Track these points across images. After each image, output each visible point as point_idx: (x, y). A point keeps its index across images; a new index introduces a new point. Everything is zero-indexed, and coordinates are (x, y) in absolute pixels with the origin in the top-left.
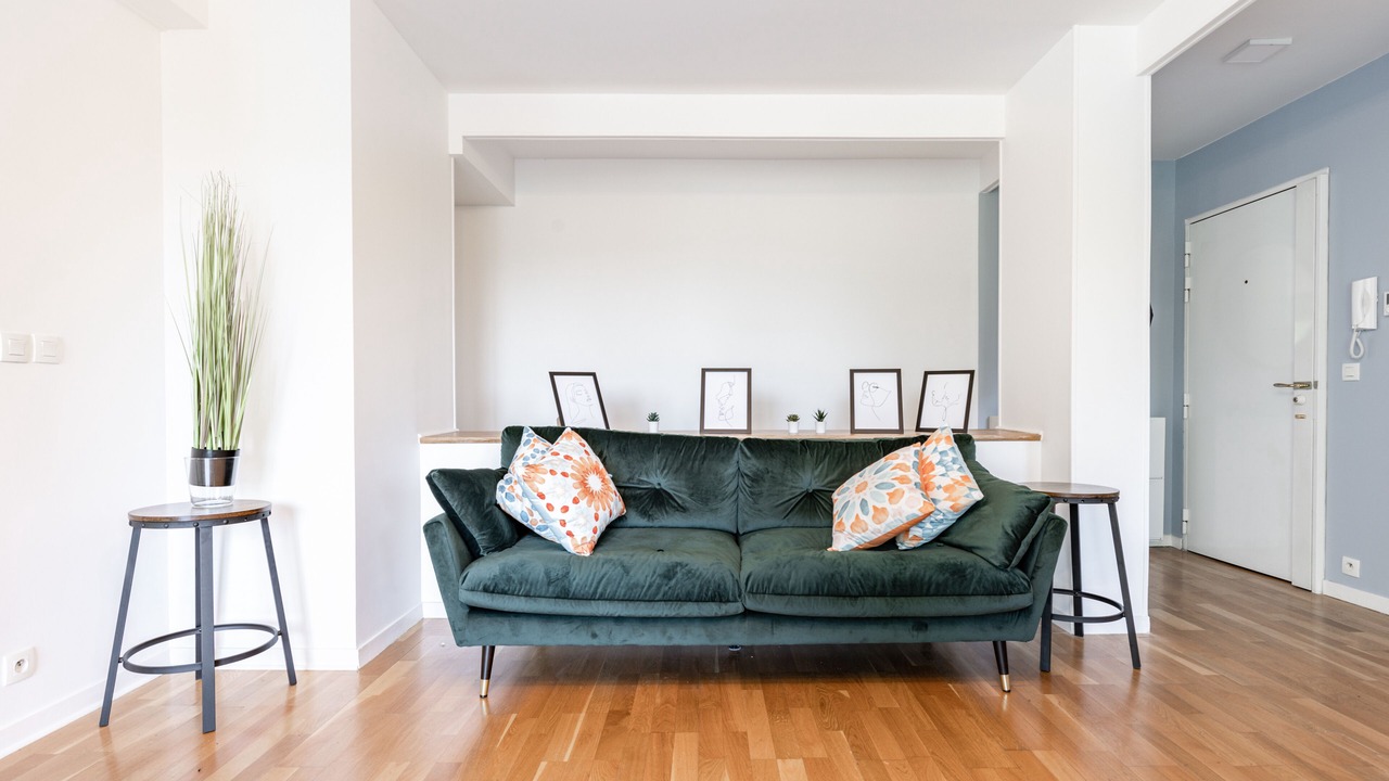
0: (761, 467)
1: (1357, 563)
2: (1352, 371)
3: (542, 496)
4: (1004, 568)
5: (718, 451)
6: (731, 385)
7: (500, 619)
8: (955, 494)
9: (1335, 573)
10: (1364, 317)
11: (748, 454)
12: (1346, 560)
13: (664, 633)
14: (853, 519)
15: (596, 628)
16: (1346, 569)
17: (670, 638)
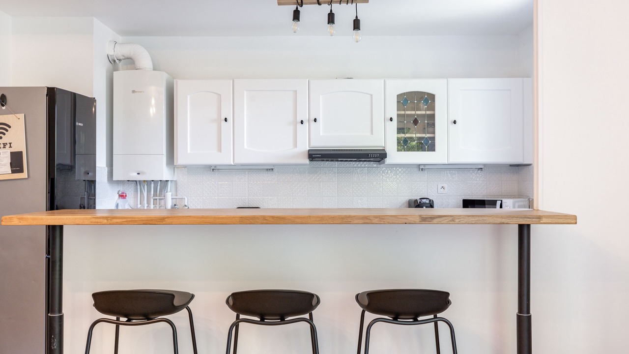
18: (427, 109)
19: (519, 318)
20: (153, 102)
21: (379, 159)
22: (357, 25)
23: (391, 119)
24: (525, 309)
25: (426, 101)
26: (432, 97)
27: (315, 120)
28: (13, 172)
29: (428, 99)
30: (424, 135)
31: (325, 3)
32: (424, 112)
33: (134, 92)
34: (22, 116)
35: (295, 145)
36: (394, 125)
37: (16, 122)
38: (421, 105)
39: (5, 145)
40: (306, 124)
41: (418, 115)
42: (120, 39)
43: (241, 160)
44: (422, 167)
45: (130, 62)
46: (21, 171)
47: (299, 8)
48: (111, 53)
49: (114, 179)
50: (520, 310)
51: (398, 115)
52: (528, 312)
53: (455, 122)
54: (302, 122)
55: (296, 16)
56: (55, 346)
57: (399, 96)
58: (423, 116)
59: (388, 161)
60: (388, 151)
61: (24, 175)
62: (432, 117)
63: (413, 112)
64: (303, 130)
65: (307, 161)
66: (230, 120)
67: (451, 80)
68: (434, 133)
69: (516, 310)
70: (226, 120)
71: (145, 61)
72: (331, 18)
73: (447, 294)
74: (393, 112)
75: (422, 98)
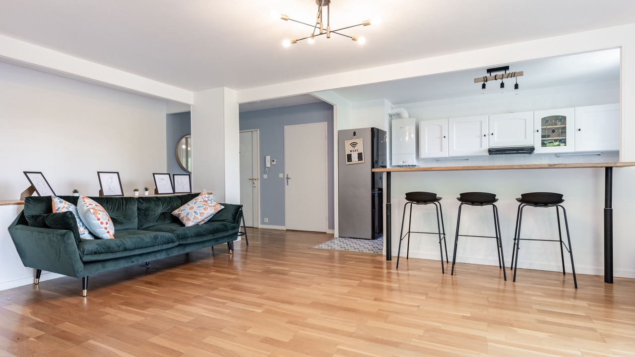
0: (148, 206)
1: (267, 219)
2: (265, 176)
3: (99, 219)
4: (234, 223)
5: (131, 202)
6: (112, 178)
7: (97, 264)
8: (216, 208)
9: (263, 223)
10: (268, 165)
11: (142, 202)
12: (265, 219)
13: (155, 256)
14: (193, 217)
15: (133, 259)
16: (265, 221)
17: (157, 257)
18: (561, 124)
19: (605, 211)
20: (407, 134)
21: (530, 151)
22: (516, 86)
23: (538, 131)
24: (609, 205)
25: (560, 120)
26: (565, 118)
27: (492, 134)
28: (359, 160)
29: (563, 119)
30: (559, 138)
31: (499, 79)
32: (559, 126)
33: (401, 128)
34: (362, 139)
35: (481, 147)
36: (540, 133)
37: (359, 141)
38: (558, 123)
39: (355, 150)
40: (487, 136)
41: (555, 128)
42: (393, 106)
43: (452, 154)
44: (558, 155)
45: (398, 115)
46: (362, 160)
47: (485, 83)
48: (390, 112)
49: (393, 165)
50: (606, 206)
51: (542, 129)
52: (611, 207)
53: (579, 130)
54: (485, 136)
55: (484, 86)
56: (389, 214)
57: (543, 119)
58: (558, 128)
59: (535, 152)
60: (535, 147)
61: (363, 161)
62: (565, 128)
63: (552, 127)
64: (485, 139)
65: (488, 154)
66: (447, 137)
67: (577, 108)
68: (565, 136)
69: (604, 207)
70: (445, 137)
71: (405, 114)
72: (502, 85)
73: (562, 196)
74: (539, 127)
75: (557, 119)
